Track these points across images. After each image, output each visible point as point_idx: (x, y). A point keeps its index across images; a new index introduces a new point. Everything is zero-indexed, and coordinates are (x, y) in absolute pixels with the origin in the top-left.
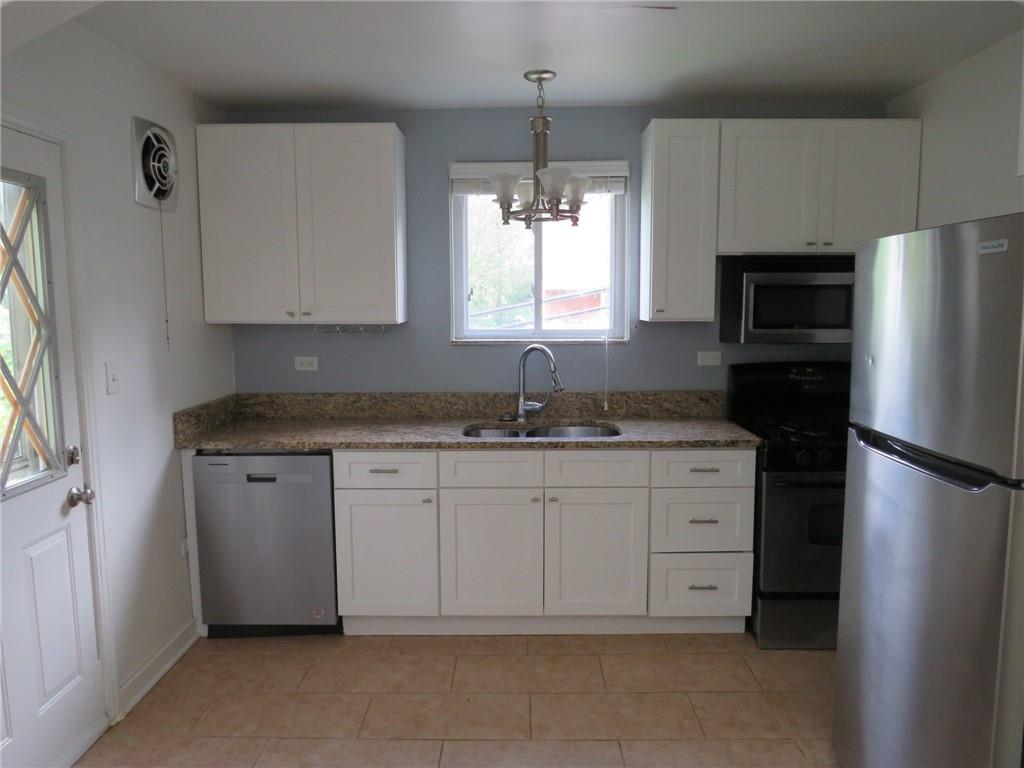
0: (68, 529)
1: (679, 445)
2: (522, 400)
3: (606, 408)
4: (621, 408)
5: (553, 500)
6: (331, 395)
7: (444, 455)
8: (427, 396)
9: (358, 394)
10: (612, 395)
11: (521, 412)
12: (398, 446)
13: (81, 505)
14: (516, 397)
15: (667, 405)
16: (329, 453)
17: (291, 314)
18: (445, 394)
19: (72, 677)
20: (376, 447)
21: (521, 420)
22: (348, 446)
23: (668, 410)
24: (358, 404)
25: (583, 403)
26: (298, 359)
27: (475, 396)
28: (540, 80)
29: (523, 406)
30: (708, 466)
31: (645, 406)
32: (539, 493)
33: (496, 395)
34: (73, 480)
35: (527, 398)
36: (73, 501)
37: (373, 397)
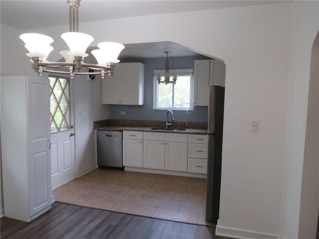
0: (71, 140)
1: (194, 133)
2: (167, 123)
3: (187, 126)
4: (190, 126)
5: (167, 144)
6: (128, 120)
7: (145, 133)
8: (148, 121)
9: (133, 120)
10: (189, 123)
11: (167, 126)
12: (135, 130)
13: (73, 136)
14: (166, 122)
15: (201, 126)
16: (122, 131)
17: (118, 102)
18: (151, 121)
19: (69, 167)
20: (131, 130)
21: (167, 127)
22: (126, 130)
23: (201, 127)
24: (133, 123)
25: (182, 124)
26: (122, 112)
27: (158, 122)
28: (167, 53)
29: (167, 124)
30: (201, 139)
31: (196, 126)
32: (164, 142)
33: (162, 122)
34: (72, 131)
35: (168, 123)
36: (72, 135)
37: (136, 121)
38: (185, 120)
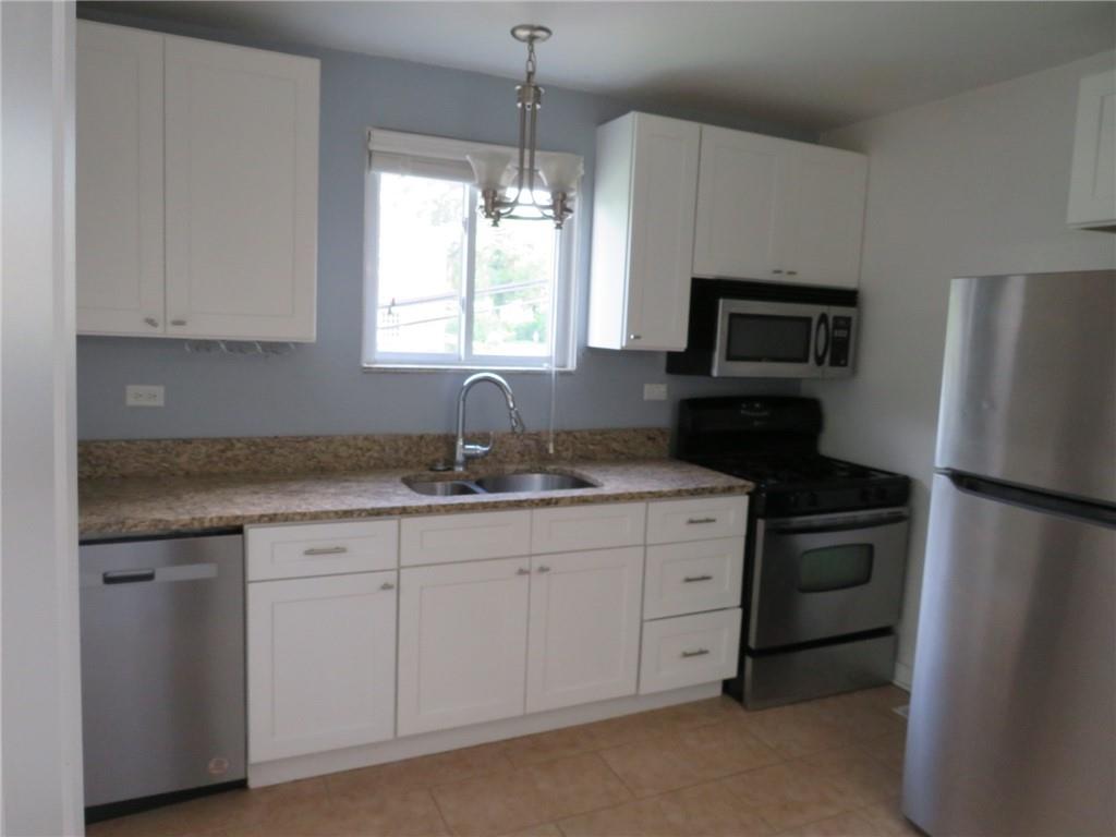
2: (460, 443)
3: (551, 451)
4: (567, 450)
5: (543, 570)
6: (187, 442)
7: (407, 522)
8: (330, 440)
9: (229, 440)
10: (558, 435)
11: (459, 457)
12: (347, 515)
15: (615, 445)
16: (239, 530)
17: (151, 322)
20: (316, 517)
21: (460, 469)
22: (272, 519)
23: (615, 451)
25: (526, 446)
26: (132, 390)
27: (395, 438)
28: (531, 39)
29: (464, 449)
31: (591, 447)
32: (524, 564)
37: (251, 443)
38: (544, 419)
